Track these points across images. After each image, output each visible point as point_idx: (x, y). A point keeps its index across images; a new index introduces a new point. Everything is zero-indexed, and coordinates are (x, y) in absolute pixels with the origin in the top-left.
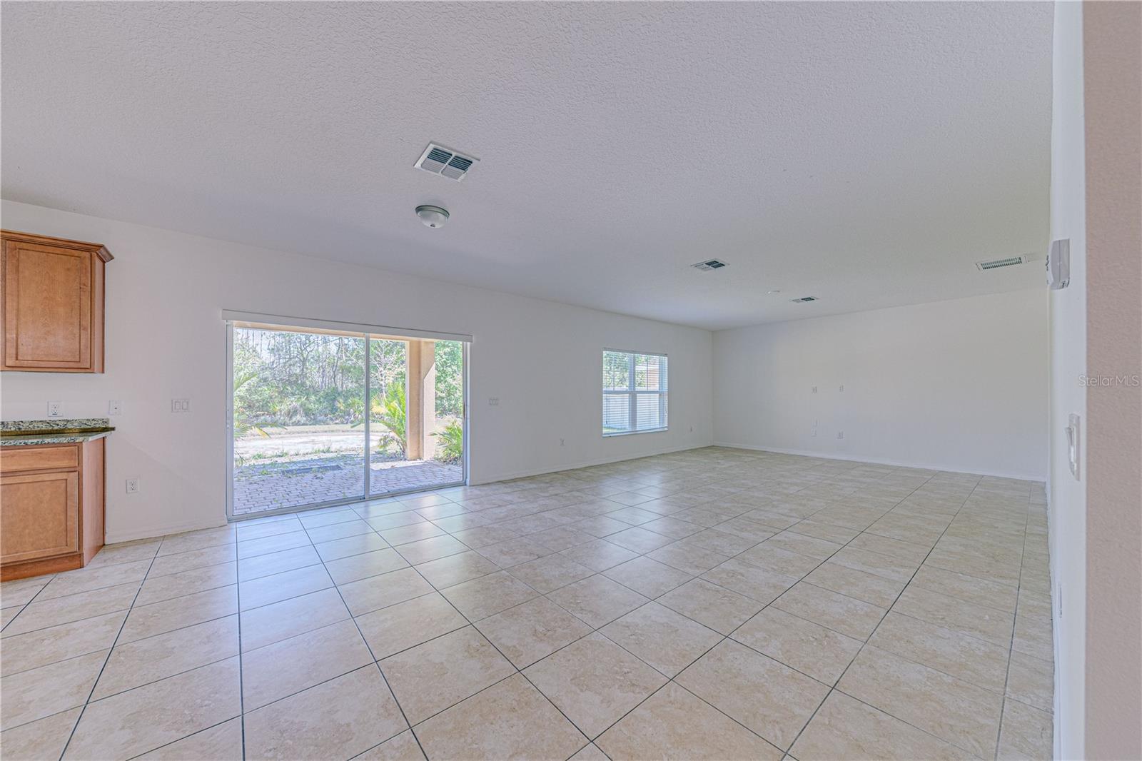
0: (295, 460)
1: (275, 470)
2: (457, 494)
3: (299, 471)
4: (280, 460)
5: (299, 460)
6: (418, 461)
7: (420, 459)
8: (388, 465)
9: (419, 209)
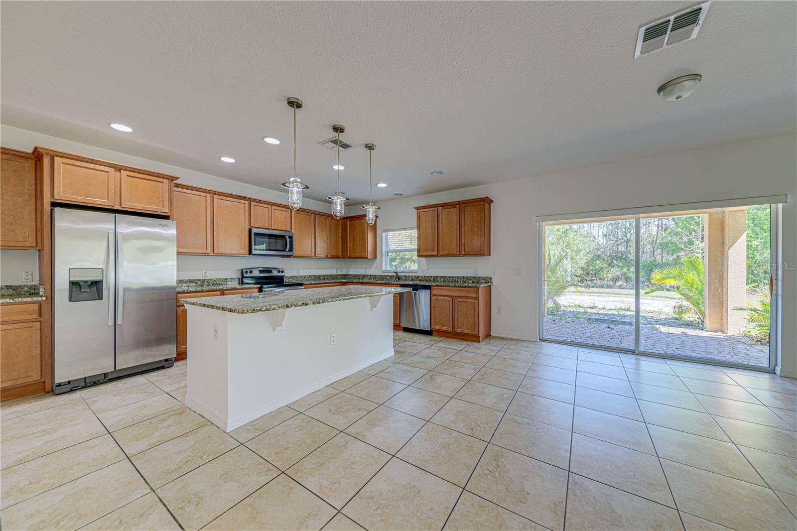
0: (600, 312)
1: (585, 316)
2: (763, 381)
3: (597, 320)
4: (590, 311)
5: (604, 313)
6: (720, 334)
7: (723, 332)
8: (678, 331)
9: (660, 90)
